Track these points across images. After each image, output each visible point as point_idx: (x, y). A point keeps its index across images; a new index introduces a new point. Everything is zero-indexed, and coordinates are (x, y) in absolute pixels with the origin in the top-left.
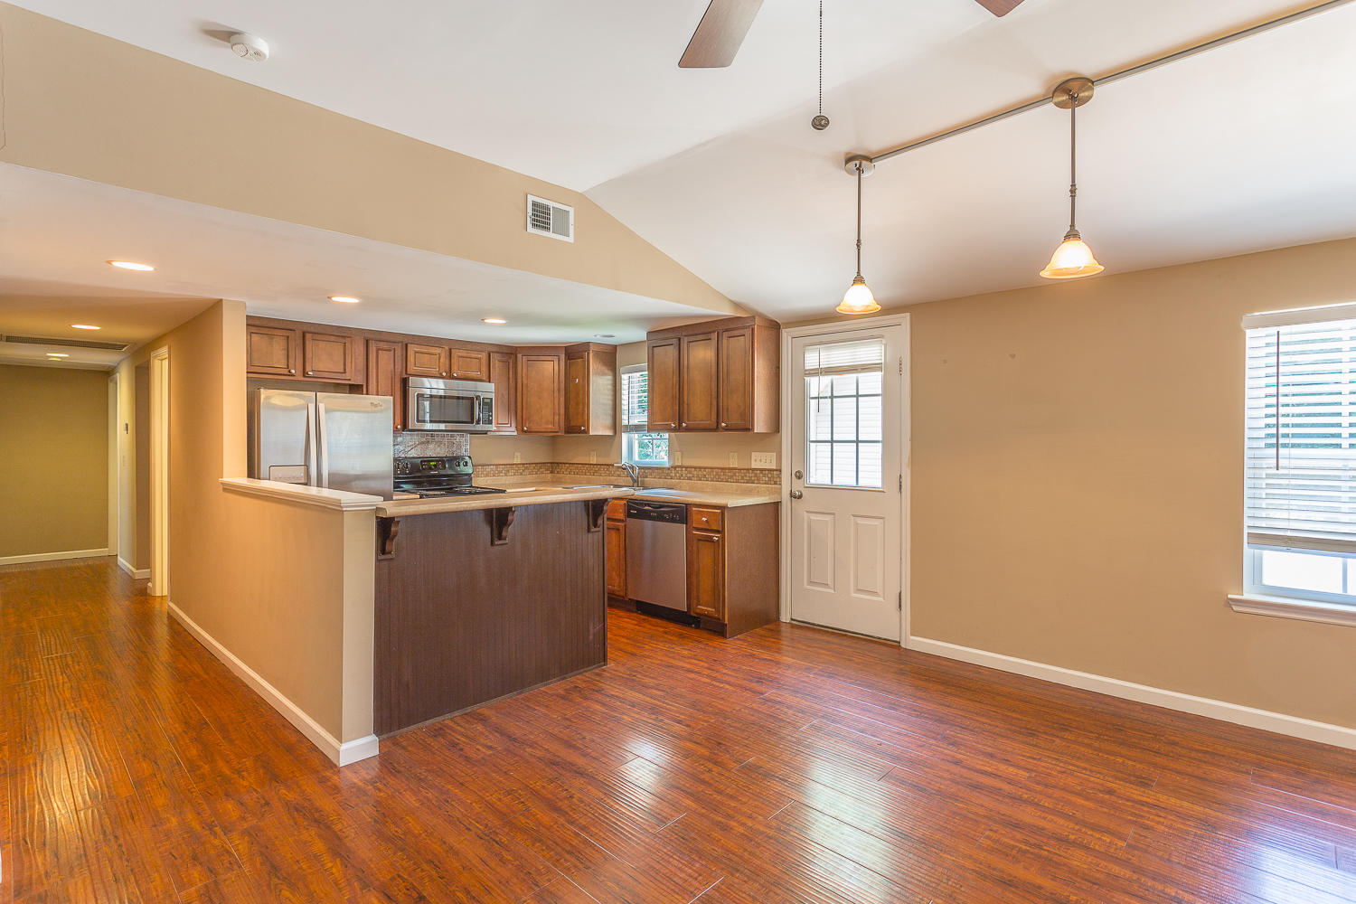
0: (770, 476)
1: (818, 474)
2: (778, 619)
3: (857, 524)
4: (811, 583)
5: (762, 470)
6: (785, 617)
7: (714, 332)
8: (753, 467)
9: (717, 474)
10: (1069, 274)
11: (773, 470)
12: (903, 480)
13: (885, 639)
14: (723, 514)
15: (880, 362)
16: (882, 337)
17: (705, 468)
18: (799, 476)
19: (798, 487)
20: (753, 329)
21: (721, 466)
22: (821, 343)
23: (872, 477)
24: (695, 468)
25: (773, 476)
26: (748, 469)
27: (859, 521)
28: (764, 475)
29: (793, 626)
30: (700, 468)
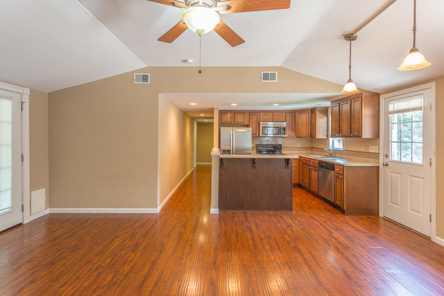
0: (375, 155)
1: (395, 156)
2: (378, 215)
3: (411, 179)
4: (392, 202)
5: (373, 153)
6: (381, 215)
7: (349, 100)
8: (370, 151)
9: (357, 153)
10: (421, 66)
11: (377, 153)
12: (432, 161)
13: (423, 235)
14: (343, 168)
15: (421, 106)
16: (423, 94)
17: (354, 151)
18: (387, 156)
19: (386, 160)
20: (362, 98)
21: (359, 151)
22: (395, 100)
23: (418, 159)
24: (351, 151)
25: (376, 155)
26: (368, 153)
27: (413, 178)
28: (374, 155)
29: (385, 219)
30: (352, 151)
